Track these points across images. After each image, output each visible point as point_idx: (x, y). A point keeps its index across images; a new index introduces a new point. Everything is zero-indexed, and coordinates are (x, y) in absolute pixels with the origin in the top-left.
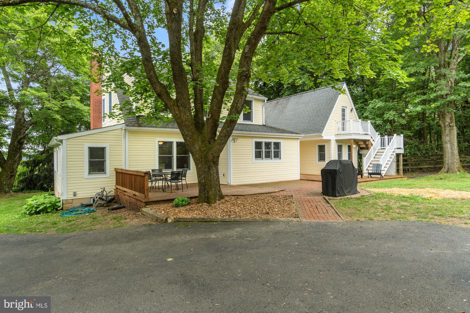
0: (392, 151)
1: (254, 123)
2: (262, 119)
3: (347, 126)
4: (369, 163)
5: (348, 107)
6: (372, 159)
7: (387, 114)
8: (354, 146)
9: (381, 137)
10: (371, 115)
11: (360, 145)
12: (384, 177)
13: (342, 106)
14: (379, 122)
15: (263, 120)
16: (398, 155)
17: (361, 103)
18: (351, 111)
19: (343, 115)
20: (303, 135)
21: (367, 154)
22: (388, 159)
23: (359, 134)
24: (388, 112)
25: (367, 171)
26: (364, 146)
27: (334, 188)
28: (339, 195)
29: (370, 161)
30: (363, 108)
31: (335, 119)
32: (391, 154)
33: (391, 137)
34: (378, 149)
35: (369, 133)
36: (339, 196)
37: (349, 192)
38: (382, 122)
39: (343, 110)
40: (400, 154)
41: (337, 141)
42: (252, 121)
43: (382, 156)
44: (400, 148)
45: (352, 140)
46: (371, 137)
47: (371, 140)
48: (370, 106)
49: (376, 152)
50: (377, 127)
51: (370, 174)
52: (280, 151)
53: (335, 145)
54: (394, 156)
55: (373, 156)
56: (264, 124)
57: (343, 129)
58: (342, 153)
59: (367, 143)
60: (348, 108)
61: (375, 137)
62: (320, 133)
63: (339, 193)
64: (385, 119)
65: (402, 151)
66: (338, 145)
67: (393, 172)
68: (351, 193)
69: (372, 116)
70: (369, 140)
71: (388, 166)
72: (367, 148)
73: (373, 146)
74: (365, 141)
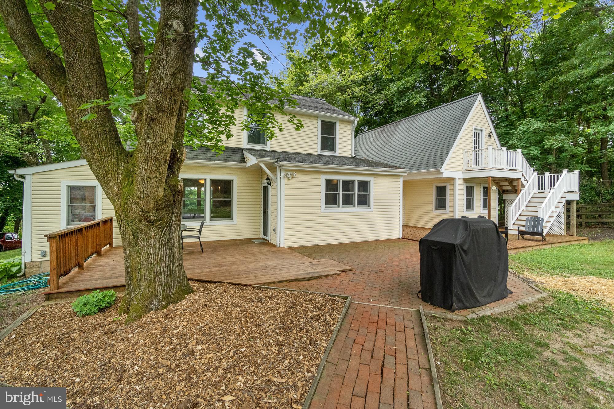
0: (560, 196)
1: (338, 153)
2: (350, 148)
3: (482, 158)
4: (519, 213)
5: (484, 129)
6: (524, 208)
7: (549, 139)
8: (494, 188)
9: (538, 174)
10: (522, 142)
11: (502, 186)
12: (547, 238)
13: (475, 129)
14: (535, 151)
15: (352, 150)
16: (569, 203)
17: (505, 127)
18: (489, 136)
19: (477, 143)
20: (408, 171)
21: (515, 200)
22: (553, 209)
23: (503, 169)
24: (550, 137)
25: (515, 227)
26: (509, 188)
27: (447, 289)
28: (460, 305)
29: (520, 211)
30: (508, 134)
31: (464, 148)
32: (557, 201)
33: (556, 175)
34: (533, 193)
35: (519, 168)
36: (459, 309)
37: (489, 295)
38: (540, 152)
39: (477, 135)
40: (573, 201)
41: (465, 180)
42: (335, 152)
43: (543, 205)
44: (572, 192)
45: (491, 179)
46: (523, 175)
47: (522, 179)
48: (521, 128)
49: (530, 197)
50: (531, 160)
51: (521, 233)
52: (369, 194)
53: (462, 186)
54: (563, 204)
55: (526, 203)
56: (354, 155)
57: (476, 163)
58: (473, 199)
59: (515, 183)
60: (484, 132)
61: (528, 174)
62: (438, 167)
63: (460, 300)
64: (545, 147)
65: (576, 197)
66: (467, 187)
67: (560, 229)
68: (493, 298)
69: (522, 144)
70: (518, 179)
71: (552, 220)
72: (516, 191)
73: (526, 188)
74: (511, 181)
